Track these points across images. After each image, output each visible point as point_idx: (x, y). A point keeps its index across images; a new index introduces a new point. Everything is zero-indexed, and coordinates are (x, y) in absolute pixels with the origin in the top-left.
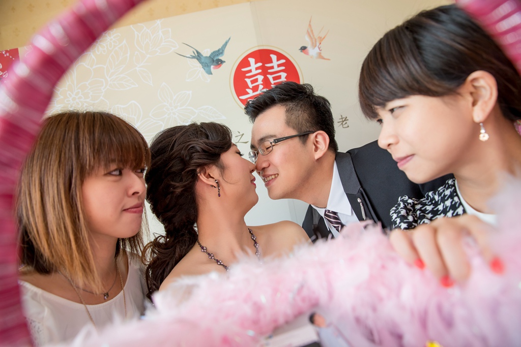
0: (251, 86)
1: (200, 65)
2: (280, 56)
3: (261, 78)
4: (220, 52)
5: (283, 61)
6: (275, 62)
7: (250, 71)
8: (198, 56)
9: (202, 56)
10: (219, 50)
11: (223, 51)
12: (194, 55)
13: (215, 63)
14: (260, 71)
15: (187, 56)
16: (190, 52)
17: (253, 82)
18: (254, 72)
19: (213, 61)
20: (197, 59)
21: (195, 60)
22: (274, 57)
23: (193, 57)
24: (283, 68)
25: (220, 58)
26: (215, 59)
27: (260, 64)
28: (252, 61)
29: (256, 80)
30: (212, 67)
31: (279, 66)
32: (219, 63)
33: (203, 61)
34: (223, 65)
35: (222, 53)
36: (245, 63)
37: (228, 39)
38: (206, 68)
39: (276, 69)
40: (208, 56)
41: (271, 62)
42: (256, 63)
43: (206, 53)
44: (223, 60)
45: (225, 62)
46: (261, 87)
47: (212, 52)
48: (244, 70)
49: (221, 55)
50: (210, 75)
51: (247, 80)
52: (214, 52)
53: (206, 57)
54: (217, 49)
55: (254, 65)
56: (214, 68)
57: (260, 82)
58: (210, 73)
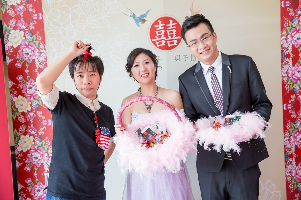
0: (158, 35)
1: (134, 21)
2: (174, 21)
3: (163, 31)
4: (145, 15)
5: (175, 24)
6: (171, 24)
7: (158, 27)
8: (134, 16)
9: (136, 16)
10: (144, 15)
11: (146, 15)
12: (131, 15)
13: (142, 21)
14: (163, 28)
15: (128, 15)
16: (130, 14)
17: (159, 33)
18: (160, 28)
19: (141, 20)
20: (133, 18)
21: (132, 18)
22: (171, 21)
23: (131, 16)
24: (175, 27)
25: (145, 18)
26: (142, 19)
27: (164, 24)
28: (160, 22)
29: (161, 33)
30: (140, 22)
31: (173, 26)
32: (144, 21)
33: (136, 19)
34: (146, 22)
35: (146, 16)
36: (156, 23)
37: (149, 9)
38: (137, 23)
39: (171, 27)
40: (139, 16)
41: (169, 23)
42: (162, 24)
43: (138, 15)
44: (146, 20)
45: (146, 21)
46: (163, 36)
47: (141, 15)
48: (155, 26)
49: (145, 17)
50: (139, 27)
51: (156, 31)
52: (142, 15)
53: (138, 17)
54: (143, 14)
55: (161, 25)
56: (141, 23)
57: (163, 33)
58: (139, 26)
